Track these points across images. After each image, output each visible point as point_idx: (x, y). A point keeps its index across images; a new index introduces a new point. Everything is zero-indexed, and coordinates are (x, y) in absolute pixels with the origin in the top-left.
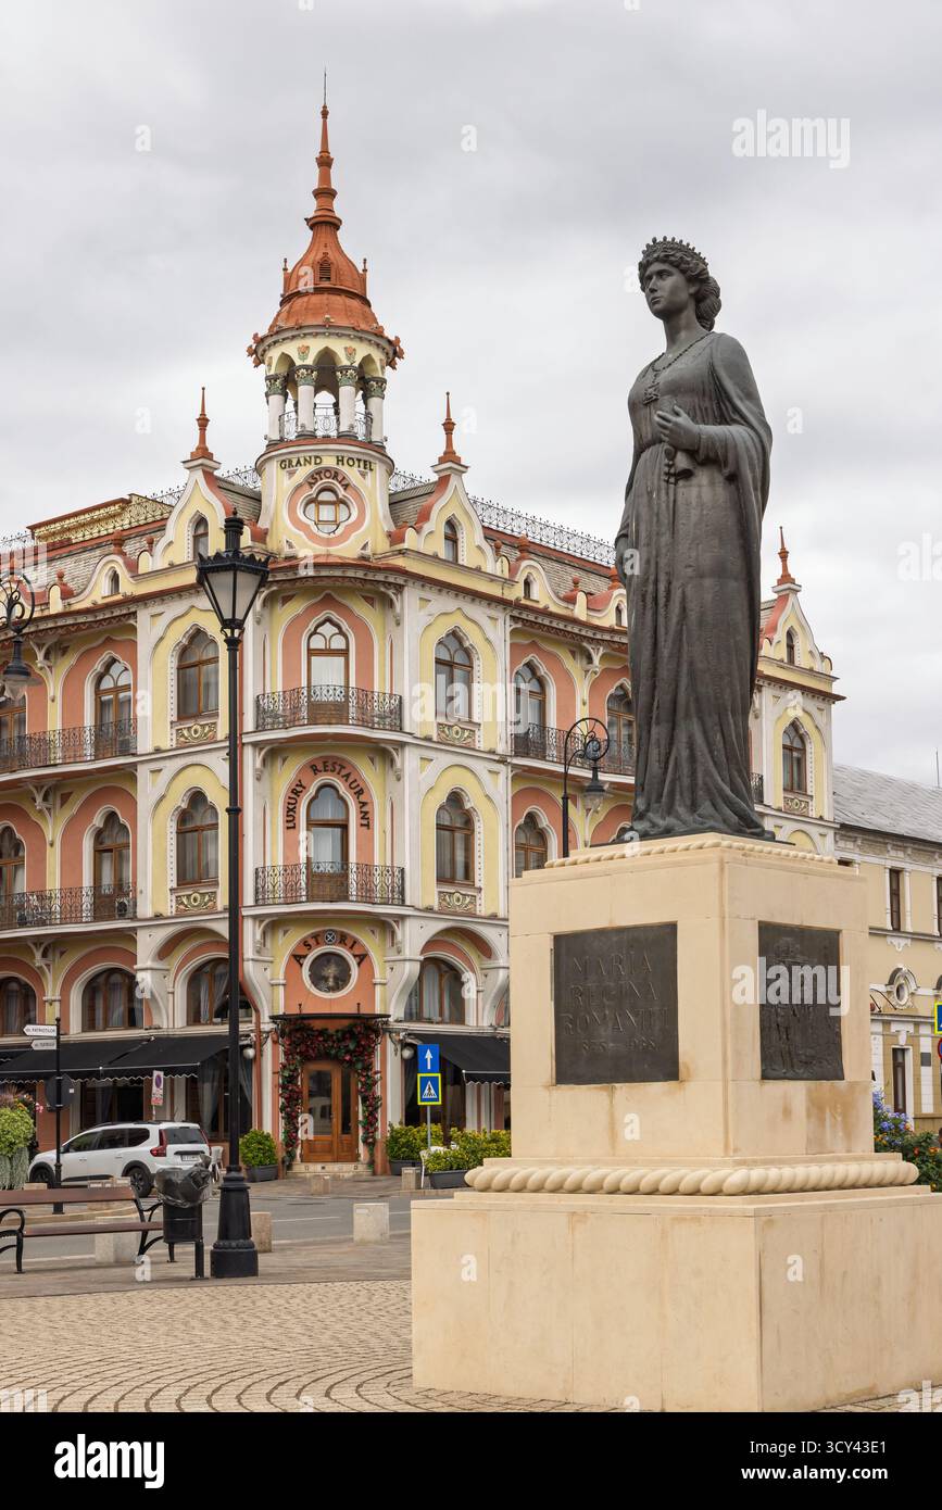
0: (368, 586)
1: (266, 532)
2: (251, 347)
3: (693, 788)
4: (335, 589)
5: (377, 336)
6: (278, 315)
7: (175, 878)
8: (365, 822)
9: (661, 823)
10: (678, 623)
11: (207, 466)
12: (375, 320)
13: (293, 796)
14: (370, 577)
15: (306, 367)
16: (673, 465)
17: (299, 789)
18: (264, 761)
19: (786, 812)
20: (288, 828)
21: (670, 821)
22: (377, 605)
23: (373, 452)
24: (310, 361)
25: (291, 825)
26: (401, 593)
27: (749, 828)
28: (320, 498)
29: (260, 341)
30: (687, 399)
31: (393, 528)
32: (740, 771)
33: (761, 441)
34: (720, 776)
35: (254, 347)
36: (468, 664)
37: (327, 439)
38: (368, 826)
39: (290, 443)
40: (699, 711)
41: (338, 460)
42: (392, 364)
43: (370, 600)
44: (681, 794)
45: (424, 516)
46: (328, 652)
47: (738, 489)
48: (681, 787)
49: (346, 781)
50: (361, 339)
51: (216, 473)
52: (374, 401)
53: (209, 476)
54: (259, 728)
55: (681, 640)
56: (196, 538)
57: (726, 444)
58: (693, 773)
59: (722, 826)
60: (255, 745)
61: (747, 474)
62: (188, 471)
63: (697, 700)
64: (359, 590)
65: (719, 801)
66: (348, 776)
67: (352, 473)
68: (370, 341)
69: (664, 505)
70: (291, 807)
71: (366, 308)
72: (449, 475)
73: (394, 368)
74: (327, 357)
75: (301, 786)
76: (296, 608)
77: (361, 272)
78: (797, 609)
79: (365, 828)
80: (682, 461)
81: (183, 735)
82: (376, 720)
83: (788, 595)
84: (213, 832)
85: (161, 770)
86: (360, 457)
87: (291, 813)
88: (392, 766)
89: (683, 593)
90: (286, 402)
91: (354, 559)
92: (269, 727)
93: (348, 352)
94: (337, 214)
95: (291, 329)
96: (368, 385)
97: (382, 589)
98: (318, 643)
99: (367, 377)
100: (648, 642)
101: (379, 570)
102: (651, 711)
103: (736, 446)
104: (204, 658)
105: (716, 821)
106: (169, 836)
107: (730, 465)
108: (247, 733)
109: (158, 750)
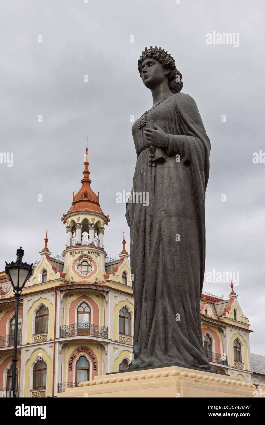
0: (97, 292)
1: (65, 274)
2: (62, 218)
3: (166, 339)
4: (86, 292)
5: (102, 215)
6: (71, 208)
7: (32, 386)
8: (95, 369)
9: (147, 360)
10: (156, 243)
11: (47, 254)
12: (101, 210)
13: (71, 359)
14: (98, 289)
15: (79, 224)
16: (154, 156)
17: (73, 357)
18: (62, 348)
19: (235, 368)
20: (69, 370)
21: (153, 359)
22: (100, 298)
23: (100, 250)
24: (80, 222)
25: (71, 369)
26: (108, 294)
27: (201, 364)
28: (83, 264)
29: (65, 216)
30: (162, 123)
31: (106, 274)
32: (194, 330)
33: (204, 144)
34: (182, 332)
35: (63, 218)
36: (130, 317)
37: (85, 246)
38: (96, 370)
39: (73, 247)
40: (169, 293)
41: (88, 252)
42: (106, 224)
43: (98, 296)
44: (159, 344)
45: (116, 270)
46: (84, 313)
47: (191, 170)
48: (159, 339)
49: (89, 355)
50: (96, 215)
51: (50, 256)
52: (100, 235)
53: (48, 257)
54: (61, 337)
55: (158, 253)
56: (43, 276)
57: (184, 144)
58: (166, 331)
59: (183, 363)
60: (59, 342)
61: (196, 161)
62: (41, 255)
63: (168, 287)
64: (95, 293)
65: (182, 347)
66: (89, 353)
67: (93, 256)
68: (99, 216)
69: (149, 179)
70: (71, 363)
71: (98, 207)
72: (124, 258)
73: (107, 225)
74: (86, 220)
75: (74, 356)
76: (73, 298)
77: (97, 196)
78: (237, 302)
79: (95, 371)
80: (159, 154)
81: (36, 339)
82: (99, 335)
83: (234, 298)
84: (45, 371)
85: (29, 350)
86: (95, 251)
87: (71, 365)
88: (104, 350)
89: (160, 226)
90: (73, 234)
91: (93, 283)
92: (64, 336)
93: (92, 219)
94: (90, 179)
95: (75, 212)
96: (98, 229)
97: (102, 293)
98: (81, 310)
99: (98, 227)
100: (141, 255)
101: (101, 286)
102: (142, 294)
103: (189, 145)
104: (44, 314)
105: (180, 359)
106: (31, 372)
107: (185, 156)
108: (57, 338)
109: (28, 344)
